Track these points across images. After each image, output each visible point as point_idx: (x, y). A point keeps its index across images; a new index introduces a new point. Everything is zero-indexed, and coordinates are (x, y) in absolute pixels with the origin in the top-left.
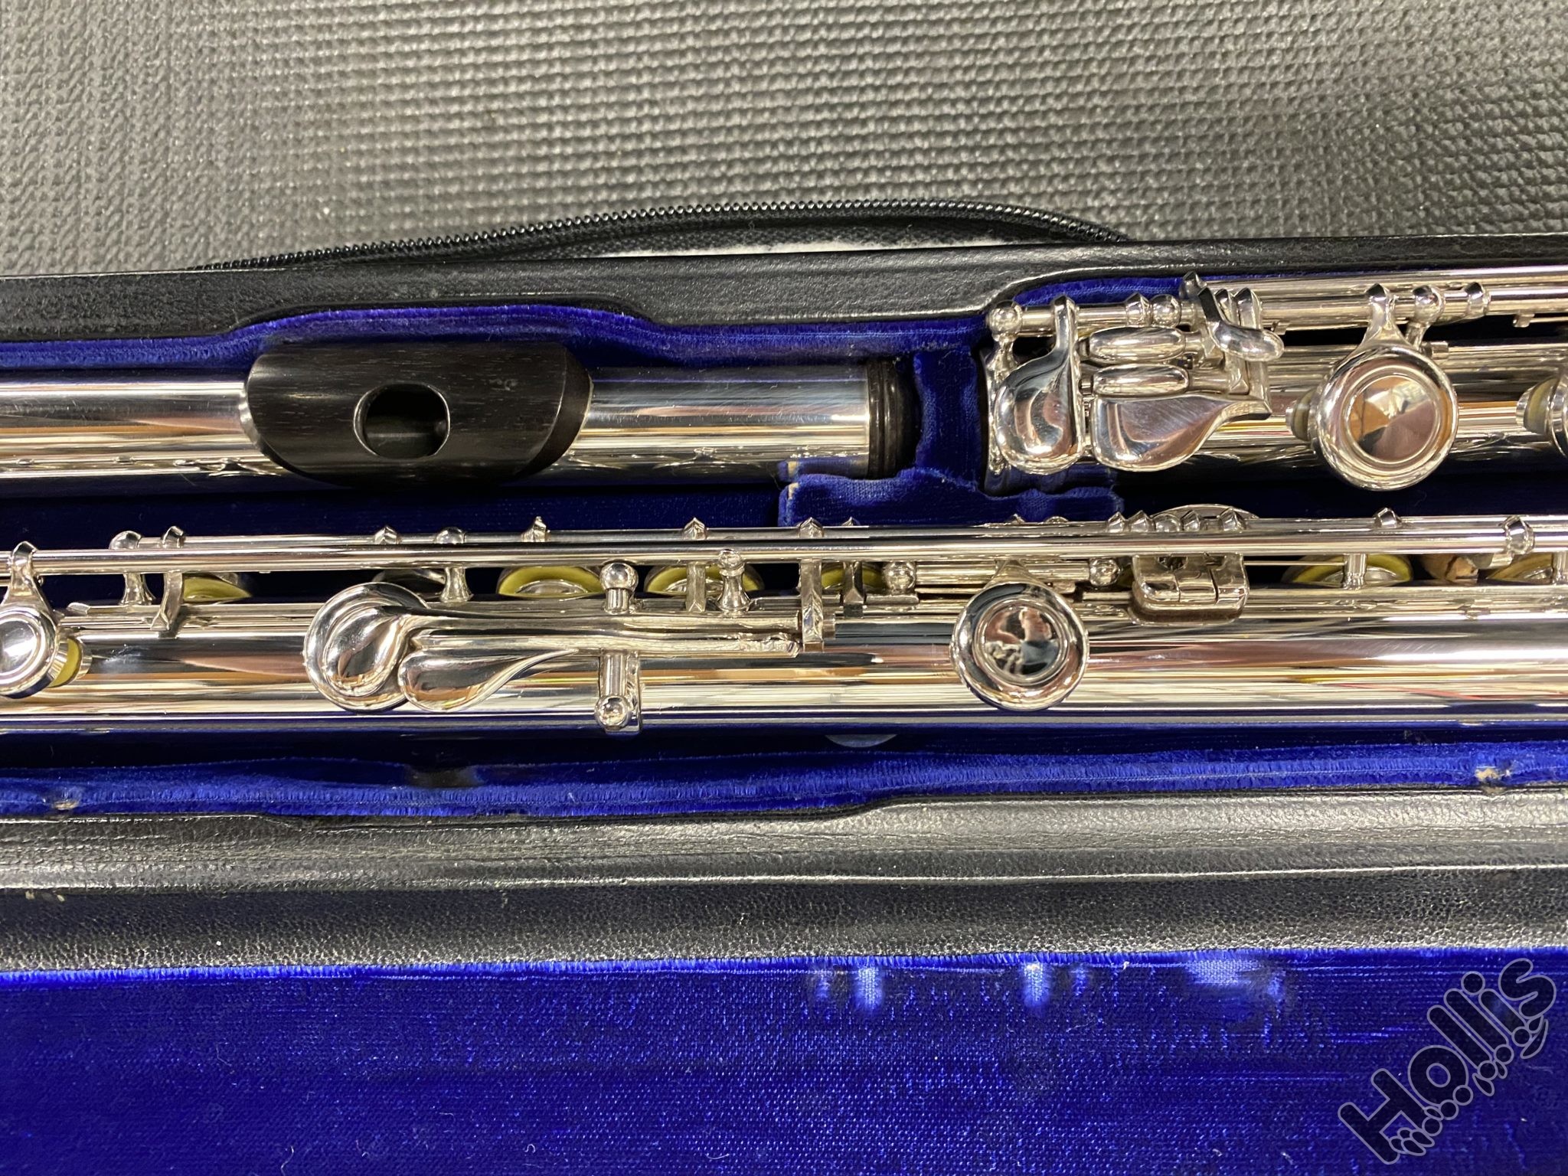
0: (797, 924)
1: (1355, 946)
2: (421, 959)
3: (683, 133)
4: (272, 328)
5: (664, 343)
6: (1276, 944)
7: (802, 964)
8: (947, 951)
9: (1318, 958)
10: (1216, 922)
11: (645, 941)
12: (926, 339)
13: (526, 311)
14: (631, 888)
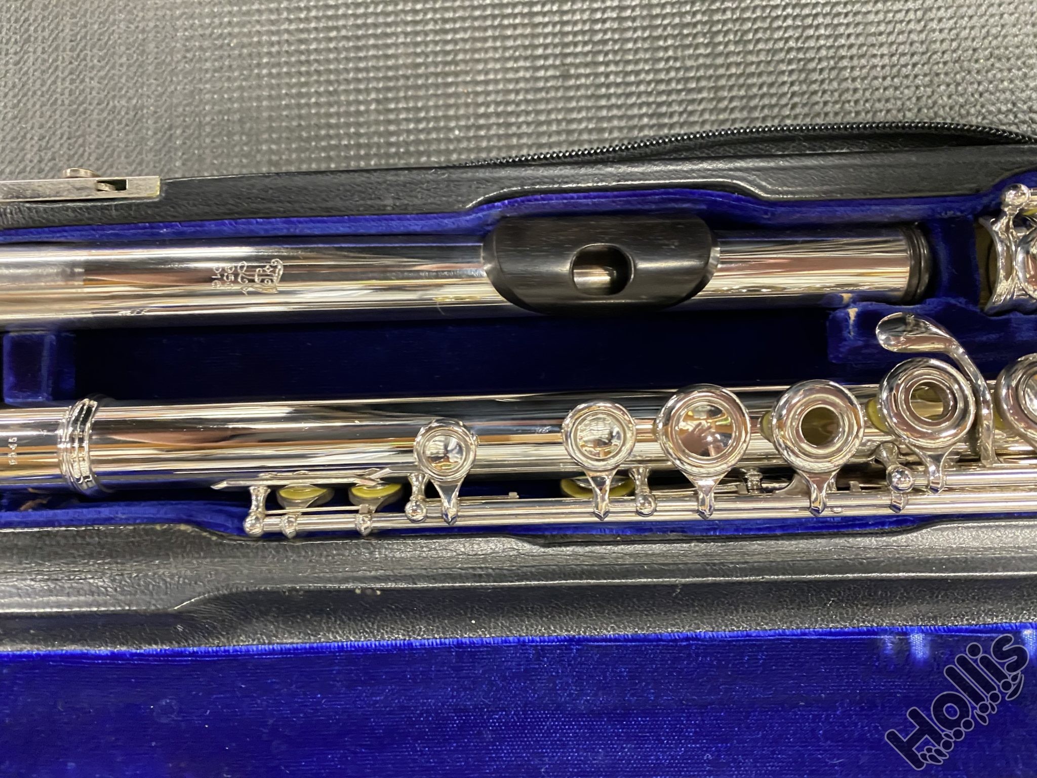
2: (610, 632)
5: (766, 213)
7: (871, 632)
8: (966, 622)
12: (945, 210)
14: (767, 582)
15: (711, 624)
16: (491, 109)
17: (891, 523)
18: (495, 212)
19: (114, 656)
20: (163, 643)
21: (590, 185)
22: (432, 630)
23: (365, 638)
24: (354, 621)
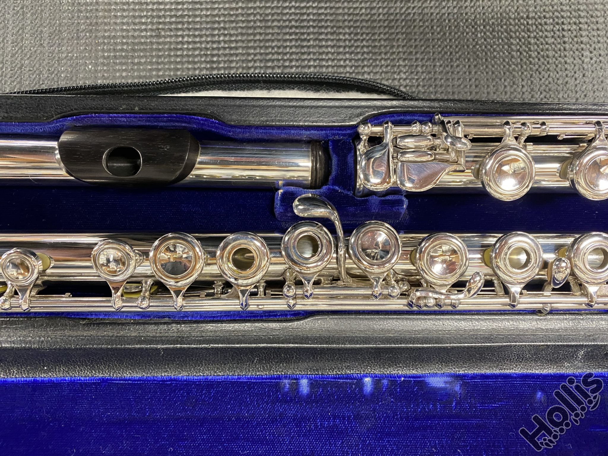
0: (277, 362)
1: (488, 372)
2: (127, 375)
3: (237, 42)
4: (69, 120)
5: (230, 132)
6: (459, 371)
7: (279, 378)
8: (335, 373)
9: (474, 376)
10: (437, 363)
11: (218, 368)
12: (334, 135)
13: (174, 117)
14: (211, 348)
22: (21, 372)
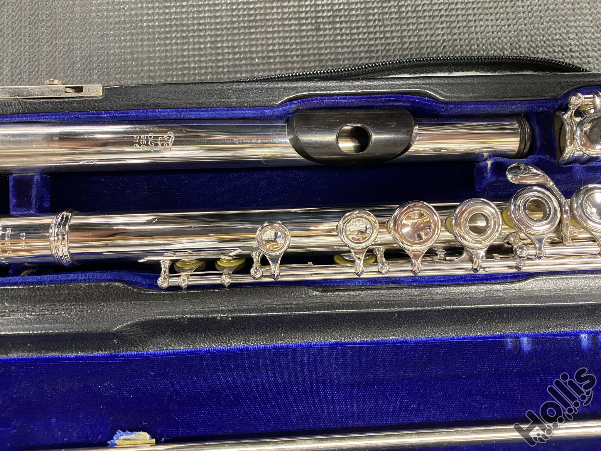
0: (498, 322)
2: (359, 339)
5: (443, 108)
7: (500, 337)
12: (539, 107)
14: (445, 310)
15: (414, 334)
16: (276, 47)
17: (511, 277)
18: (294, 107)
19: (77, 358)
20: (105, 350)
21: (347, 92)
22: (259, 340)
23: (222, 345)
24: (215, 336)
